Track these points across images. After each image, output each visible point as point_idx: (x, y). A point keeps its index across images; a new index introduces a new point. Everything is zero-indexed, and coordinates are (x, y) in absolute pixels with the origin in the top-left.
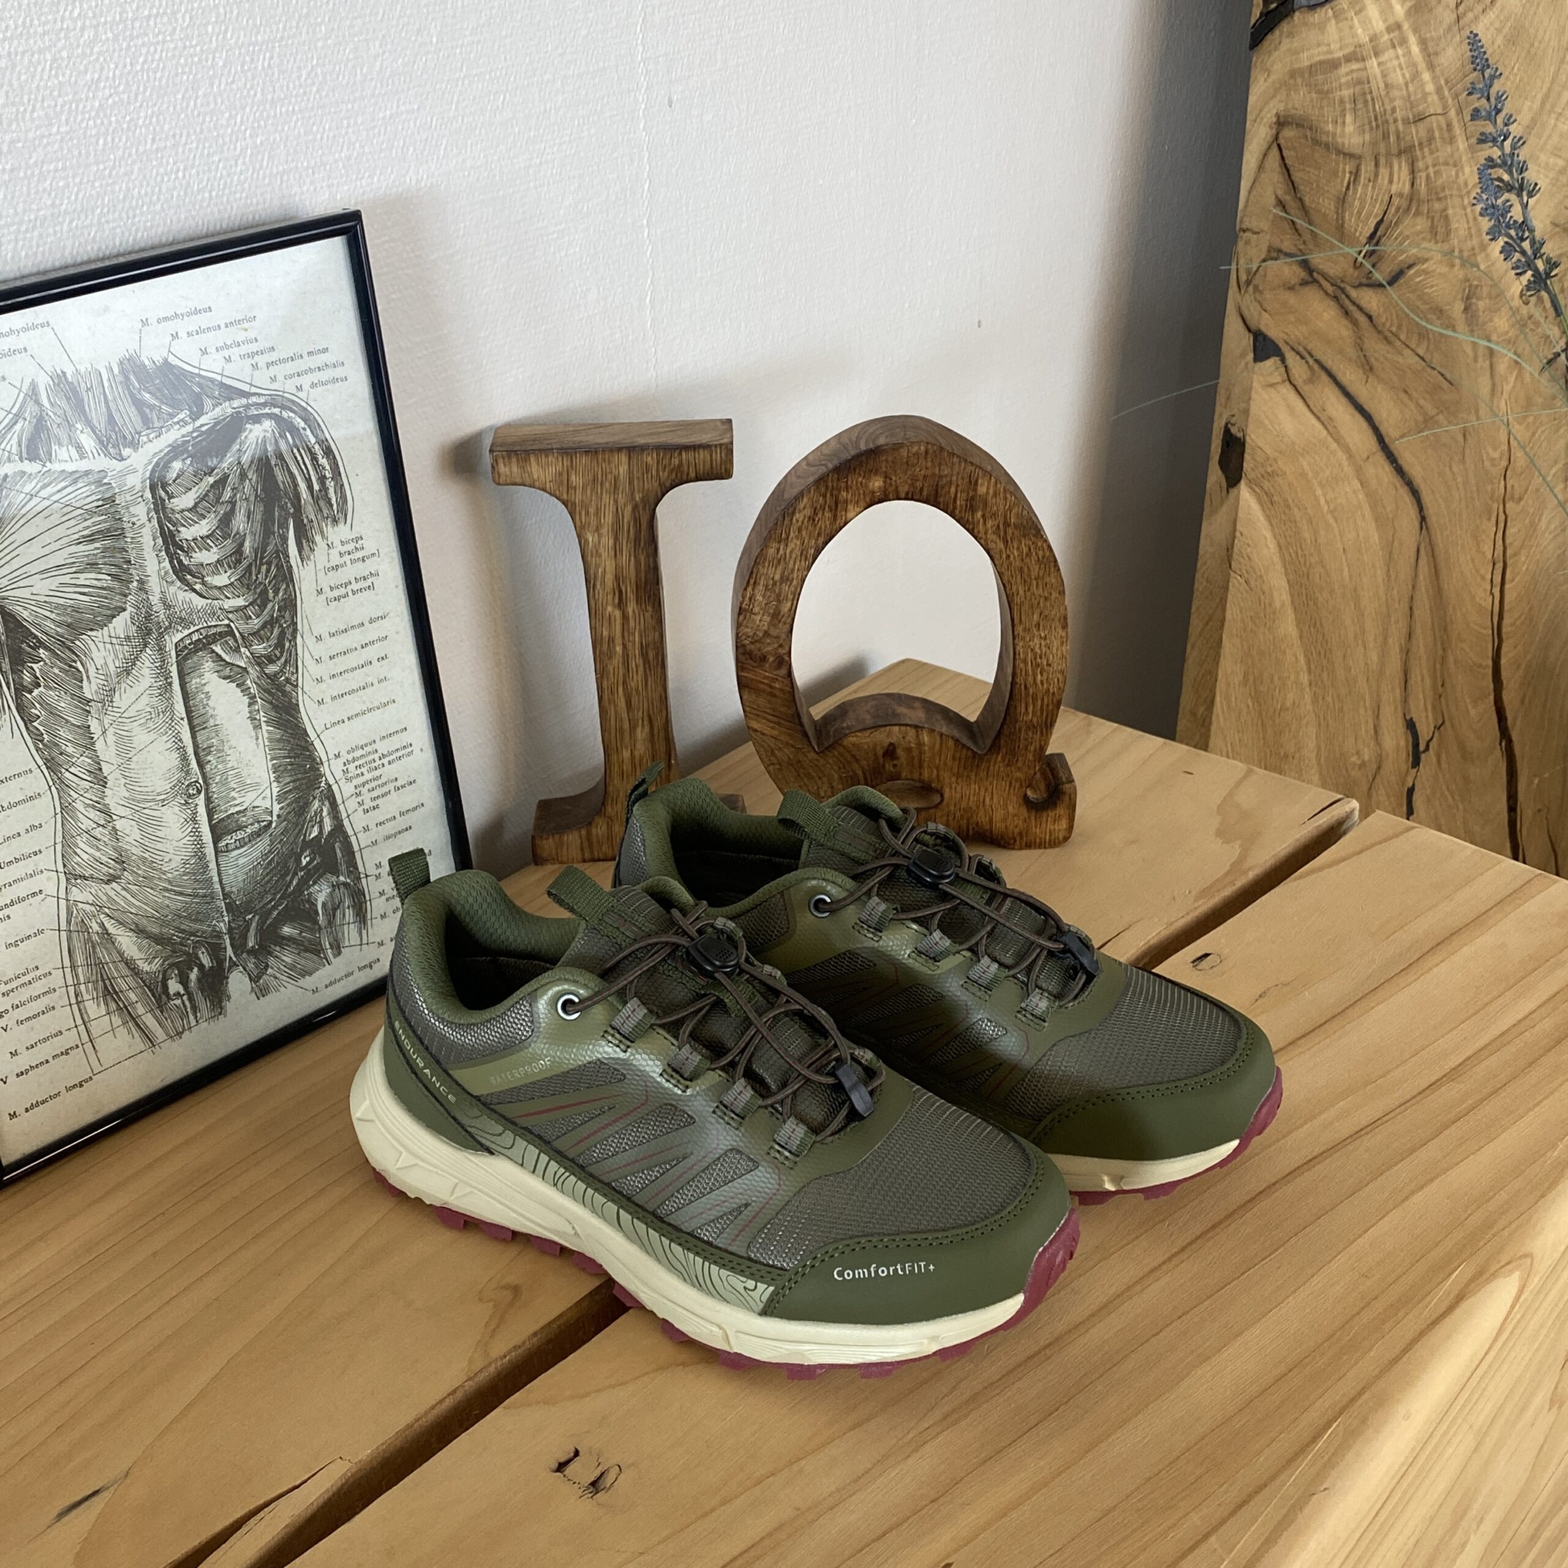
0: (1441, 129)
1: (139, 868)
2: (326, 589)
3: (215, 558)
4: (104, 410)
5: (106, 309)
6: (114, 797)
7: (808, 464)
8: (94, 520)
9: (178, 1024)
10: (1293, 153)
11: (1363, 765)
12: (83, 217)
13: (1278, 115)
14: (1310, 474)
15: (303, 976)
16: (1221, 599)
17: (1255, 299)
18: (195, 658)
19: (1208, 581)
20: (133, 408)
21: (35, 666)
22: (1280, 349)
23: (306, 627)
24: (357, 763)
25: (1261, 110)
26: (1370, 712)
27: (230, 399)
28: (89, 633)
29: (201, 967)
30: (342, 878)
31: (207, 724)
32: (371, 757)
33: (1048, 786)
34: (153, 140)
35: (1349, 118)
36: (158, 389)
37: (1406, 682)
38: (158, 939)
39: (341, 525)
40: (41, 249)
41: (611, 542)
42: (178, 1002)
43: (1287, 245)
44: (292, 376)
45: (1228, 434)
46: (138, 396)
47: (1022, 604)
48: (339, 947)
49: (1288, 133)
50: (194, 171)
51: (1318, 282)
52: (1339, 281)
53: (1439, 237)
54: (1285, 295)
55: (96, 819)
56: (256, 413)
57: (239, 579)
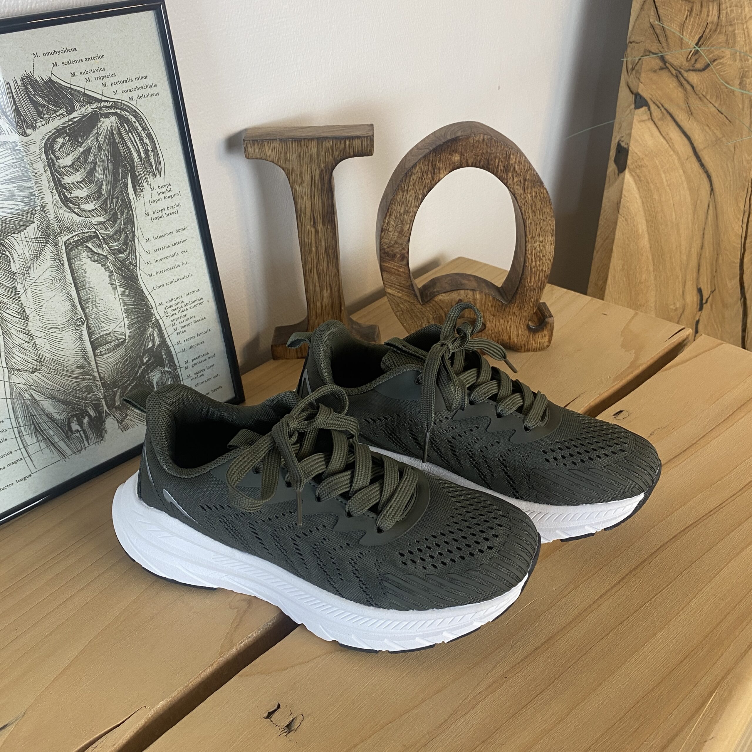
1: (51, 365)
2: (151, 213)
3: (85, 194)
6: (34, 326)
8: (11, 170)
9: (79, 445)
11: (676, 310)
14: (659, 166)
16: (613, 229)
17: (637, 78)
18: (77, 250)
19: (606, 219)
20: (31, 106)
22: (648, 103)
23: (140, 234)
24: (172, 308)
26: (681, 285)
27: (90, 103)
28: (13, 235)
29: (90, 416)
30: (166, 369)
31: (86, 287)
32: (180, 305)
33: (539, 320)
37: (699, 270)
38: (64, 402)
39: (158, 177)
41: (309, 190)
42: (78, 435)
43: (654, 48)
44: (126, 91)
45: (619, 147)
51: (668, 68)
52: (678, 68)
53: (730, 46)
54: (652, 75)
55: (24, 338)
56: (106, 112)
57: (100, 206)
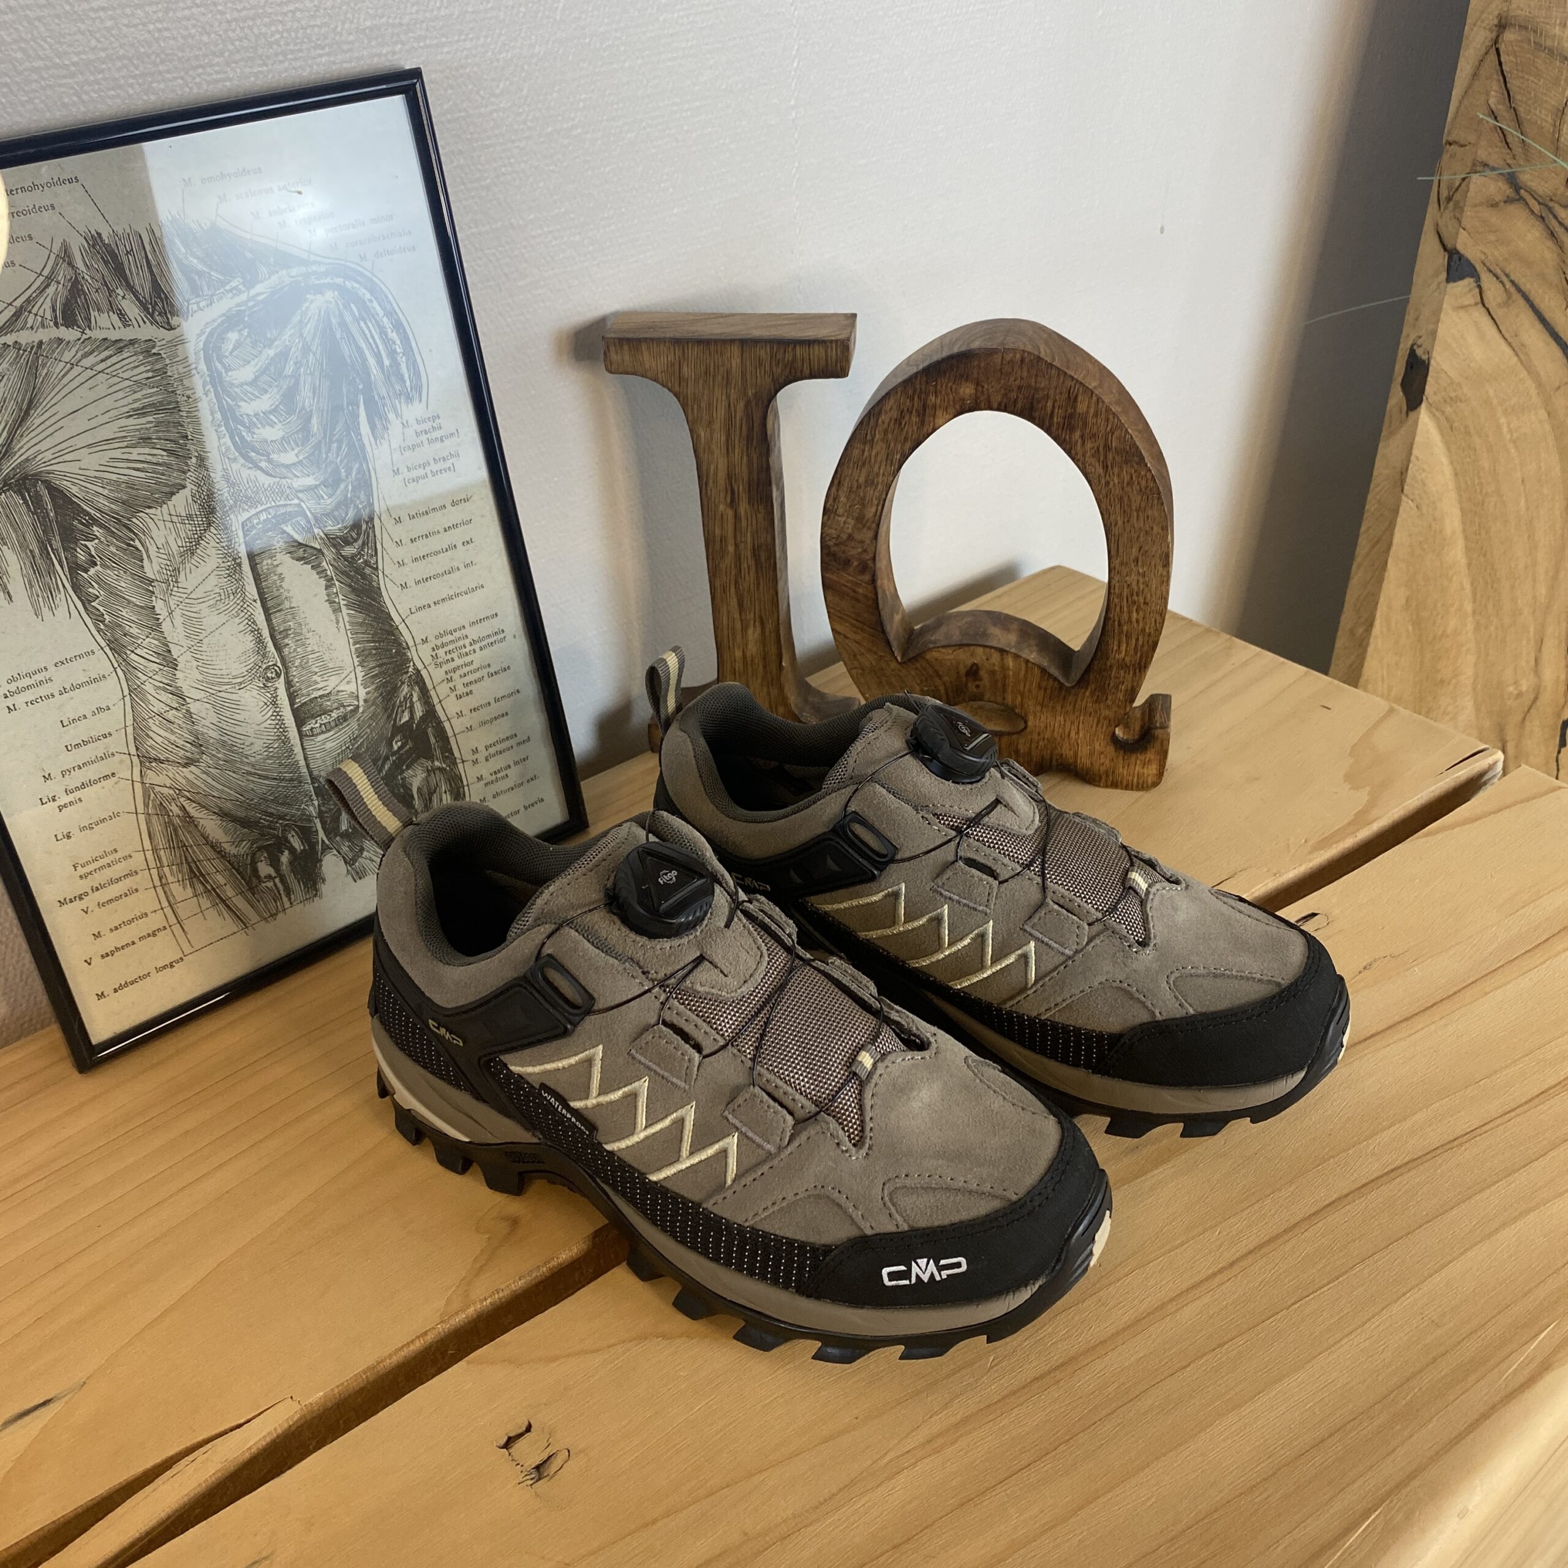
1: (219, 752)
2: (403, 470)
3: (281, 434)
4: (148, 274)
6: (187, 679)
8: (144, 392)
9: (272, 906)
10: (1512, 58)
11: (1520, 695)
13: (1500, 17)
14: (1495, 402)
16: (1391, 523)
17: (1455, 217)
18: (263, 540)
19: (1379, 502)
20: (180, 275)
21: (88, 544)
22: (1476, 270)
23: (384, 509)
24: (447, 649)
25: (1482, 12)
26: (1532, 642)
27: (288, 267)
28: (148, 511)
29: (292, 850)
30: (437, 763)
32: (461, 643)
36: (207, 255)
38: (245, 823)
39: (416, 403)
41: (723, 438)
42: (270, 884)
43: (1495, 157)
44: (354, 244)
45: (1412, 356)
46: (185, 262)
49: (1509, 36)
51: (1525, 200)
52: (1548, 199)
54: (1486, 213)
55: (169, 702)
56: (317, 282)
57: (307, 457)
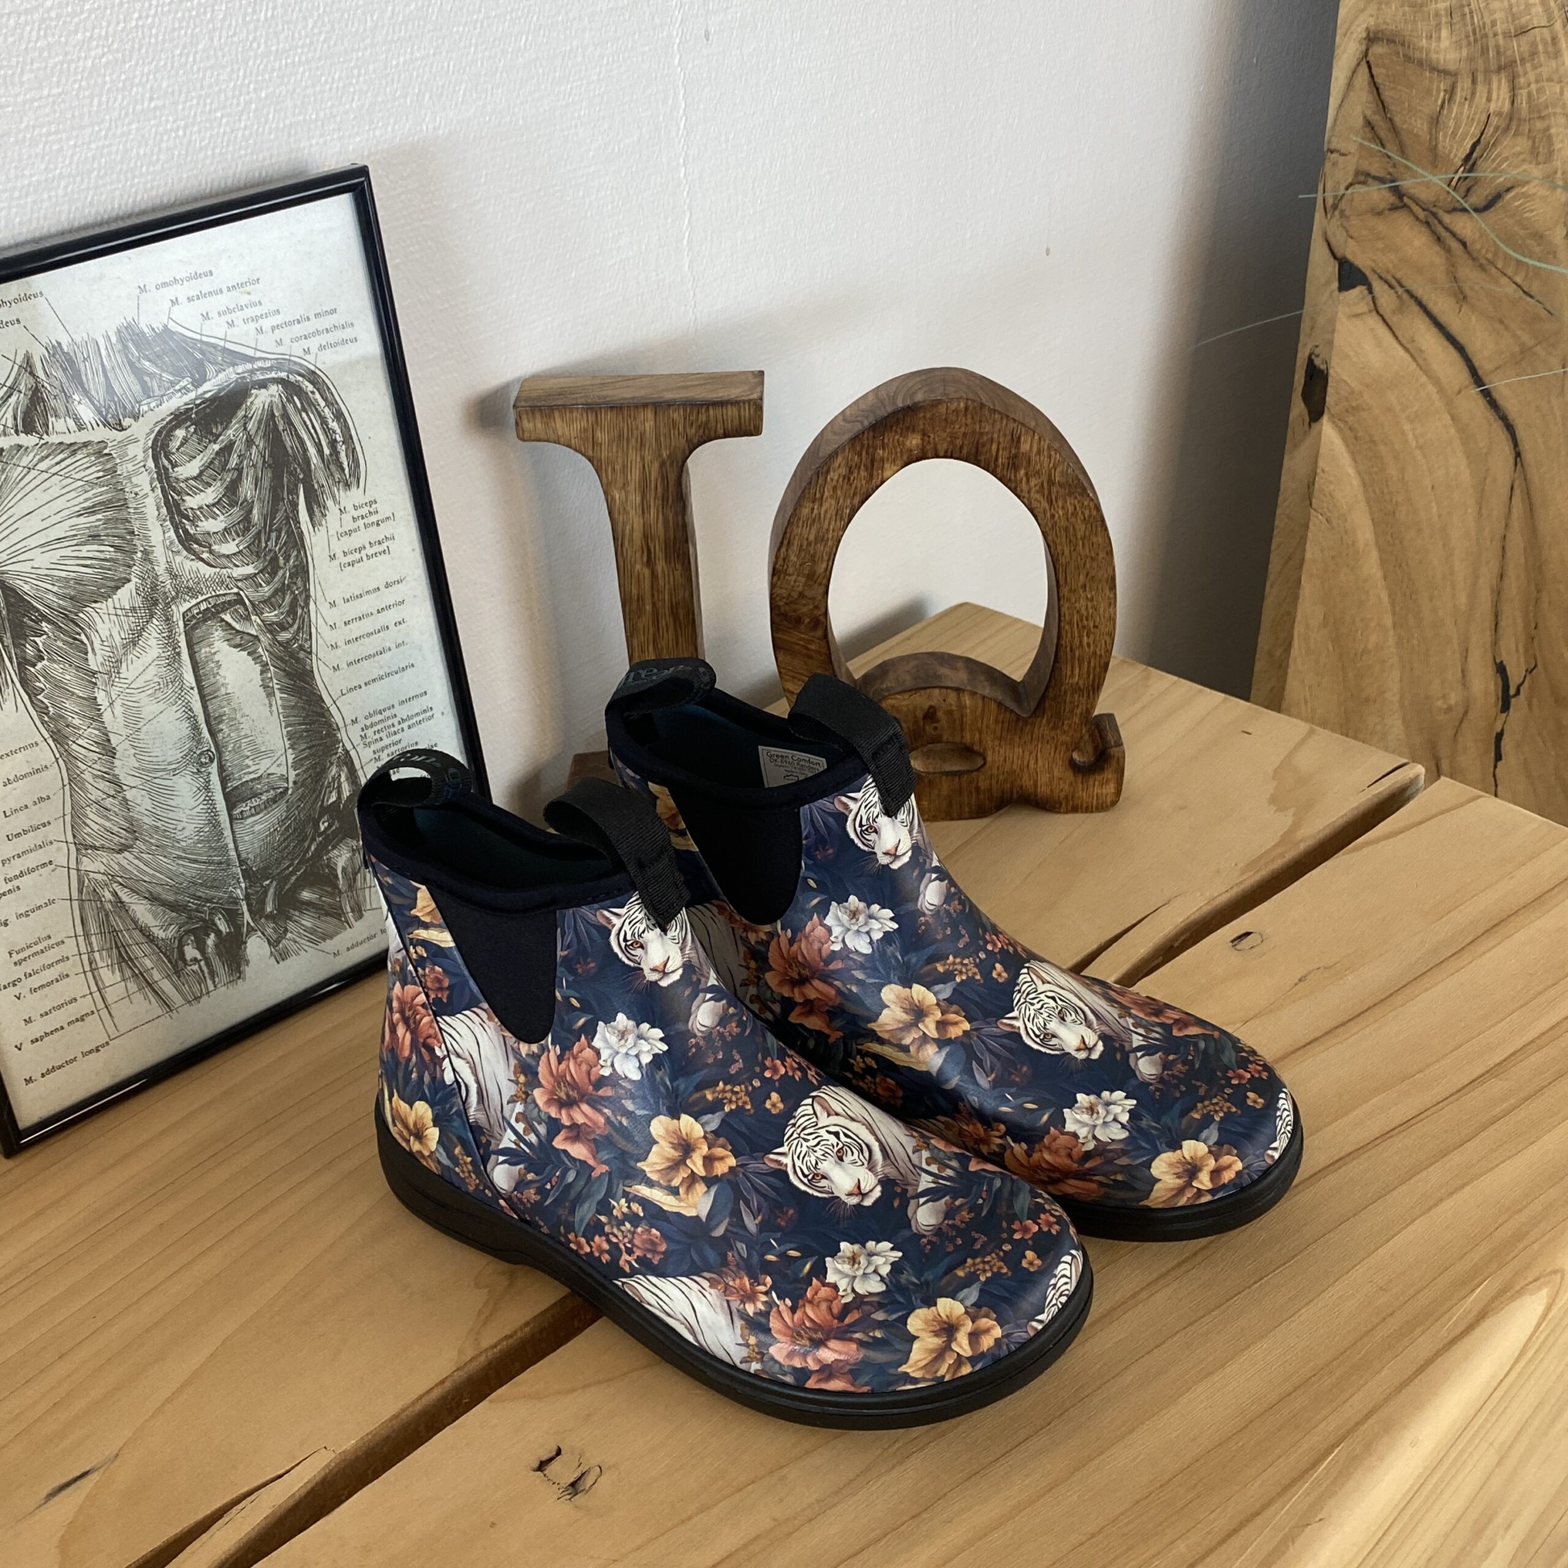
0: (1545, 43)
1: (152, 837)
2: (340, 555)
3: (223, 525)
4: (102, 379)
5: (102, 277)
6: (124, 766)
7: (844, 420)
8: (94, 491)
9: (196, 989)
10: (1383, 71)
11: (1449, 709)
12: (78, 179)
13: (1367, 30)
14: (1398, 408)
15: (324, 940)
16: (1301, 539)
17: (1342, 225)
18: (204, 628)
19: (1288, 518)
20: (132, 378)
21: (37, 639)
22: (1367, 278)
23: (319, 594)
24: (375, 728)
25: (1351, 24)
26: (1457, 654)
27: (234, 365)
28: (94, 605)
29: (218, 933)
31: (218, 693)
32: (390, 722)
33: (1096, 748)
34: (151, 99)
35: (1445, 33)
36: (158, 356)
37: (1496, 625)
38: (174, 907)
39: (354, 489)
40: (36, 215)
41: (638, 499)
42: (195, 967)
43: (1376, 169)
44: (298, 339)
45: (1311, 366)
46: (137, 364)
47: (1067, 564)
48: (360, 910)
49: (1378, 49)
50: (196, 128)
51: (1408, 207)
52: (1431, 206)
53: (1540, 158)
54: (1373, 221)
55: (106, 790)
56: (262, 377)
57: (248, 547)
